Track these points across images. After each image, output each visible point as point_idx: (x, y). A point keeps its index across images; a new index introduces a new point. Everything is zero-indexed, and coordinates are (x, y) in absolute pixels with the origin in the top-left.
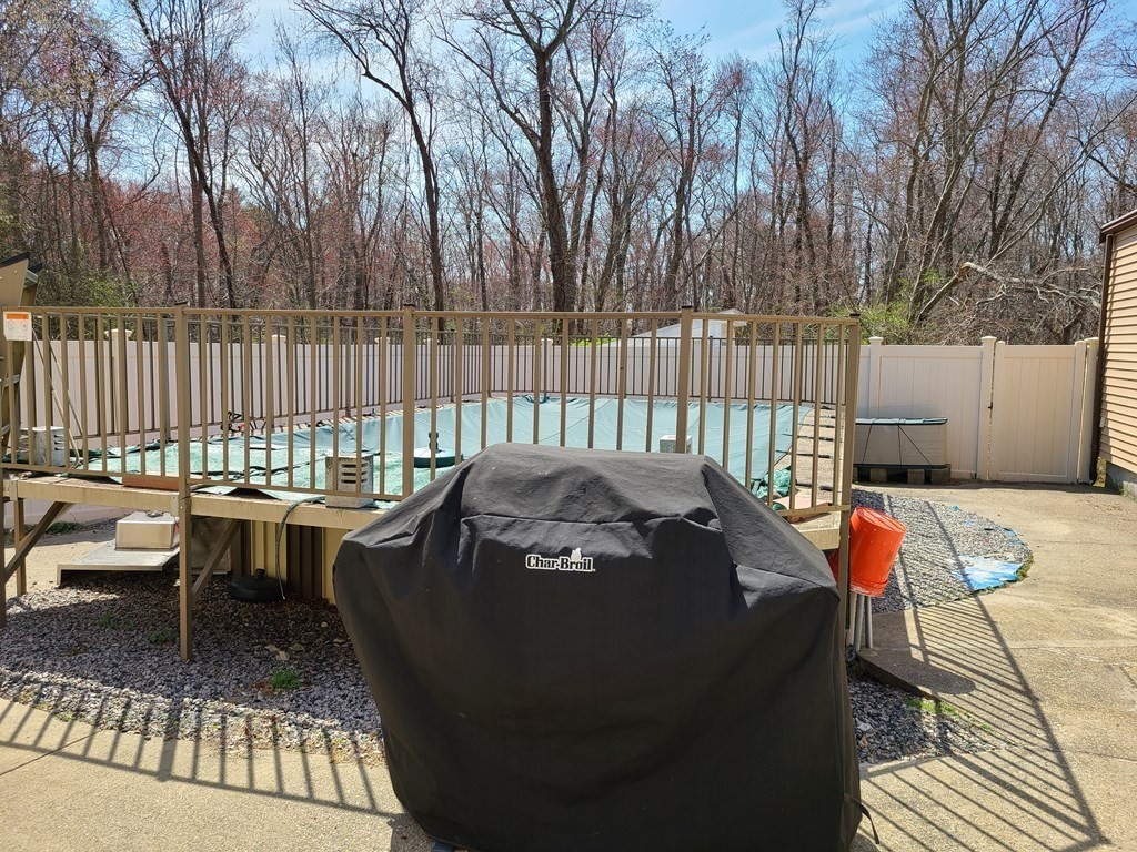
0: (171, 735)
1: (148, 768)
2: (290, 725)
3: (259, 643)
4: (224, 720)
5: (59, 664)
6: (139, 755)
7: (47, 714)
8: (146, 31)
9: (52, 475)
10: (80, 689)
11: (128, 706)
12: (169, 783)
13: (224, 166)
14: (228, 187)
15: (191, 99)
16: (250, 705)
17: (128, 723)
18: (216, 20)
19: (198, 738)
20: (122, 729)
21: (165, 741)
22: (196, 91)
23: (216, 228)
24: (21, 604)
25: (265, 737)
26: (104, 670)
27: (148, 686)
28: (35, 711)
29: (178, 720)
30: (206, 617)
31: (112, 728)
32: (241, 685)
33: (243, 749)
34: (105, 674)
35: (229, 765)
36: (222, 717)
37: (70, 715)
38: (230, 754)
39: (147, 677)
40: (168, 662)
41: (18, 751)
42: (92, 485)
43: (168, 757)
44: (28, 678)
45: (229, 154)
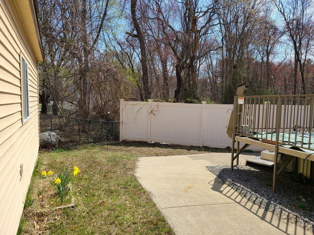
0: (267, 209)
1: (259, 215)
2: (302, 220)
3: (297, 194)
4: (281, 211)
5: (242, 183)
6: (257, 211)
7: (238, 194)
8: (286, 20)
9: (246, 137)
10: (246, 190)
11: (257, 198)
12: (264, 221)
13: (306, 53)
14: (307, 59)
15: (297, 36)
16: (290, 210)
17: (256, 202)
18: (307, 11)
19: (273, 213)
20: (254, 203)
21: (265, 210)
22: (299, 33)
23: (301, 72)
24: (237, 167)
25: (293, 220)
26: (252, 188)
27: (262, 195)
28: (236, 192)
29: (269, 206)
30: (283, 183)
31: (252, 202)
32: (289, 204)
33: (286, 221)
34: (253, 189)
35: (281, 224)
36: (281, 210)
37: (243, 196)
38: (282, 221)
39: (263, 193)
40: (269, 191)
41: (231, 200)
42: (254, 140)
43: (264, 215)
44: (236, 184)
45: (308, 49)
